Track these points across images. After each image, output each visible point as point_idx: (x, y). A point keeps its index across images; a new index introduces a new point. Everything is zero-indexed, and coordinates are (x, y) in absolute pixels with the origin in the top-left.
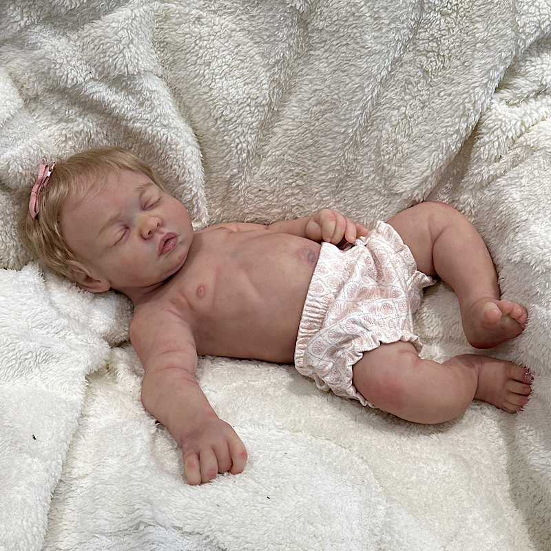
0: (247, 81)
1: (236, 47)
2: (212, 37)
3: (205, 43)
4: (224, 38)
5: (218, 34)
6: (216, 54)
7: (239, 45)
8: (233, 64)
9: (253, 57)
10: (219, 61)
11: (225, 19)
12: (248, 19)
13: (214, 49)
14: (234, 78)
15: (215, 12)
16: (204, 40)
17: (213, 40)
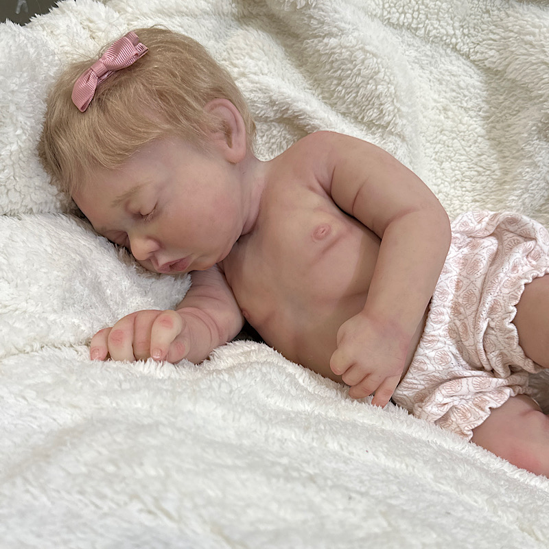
0: (477, 198)
1: (479, 155)
2: (454, 135)
3: (445, 138)
4: (468, 141)
5: (462, 134)
6: (452, 155)
7: (483, 154)
8: (467, 173)
9: (494, 172)
10: (453, 163)
11: (475, 121)
12: (503, 129)
13: (451, 149)
14: (464, 189)
15: (466, 110)
16: (445, 135)
17: (453, 139)
